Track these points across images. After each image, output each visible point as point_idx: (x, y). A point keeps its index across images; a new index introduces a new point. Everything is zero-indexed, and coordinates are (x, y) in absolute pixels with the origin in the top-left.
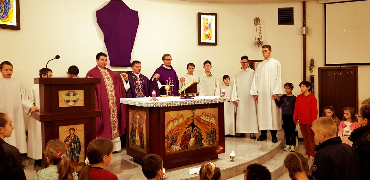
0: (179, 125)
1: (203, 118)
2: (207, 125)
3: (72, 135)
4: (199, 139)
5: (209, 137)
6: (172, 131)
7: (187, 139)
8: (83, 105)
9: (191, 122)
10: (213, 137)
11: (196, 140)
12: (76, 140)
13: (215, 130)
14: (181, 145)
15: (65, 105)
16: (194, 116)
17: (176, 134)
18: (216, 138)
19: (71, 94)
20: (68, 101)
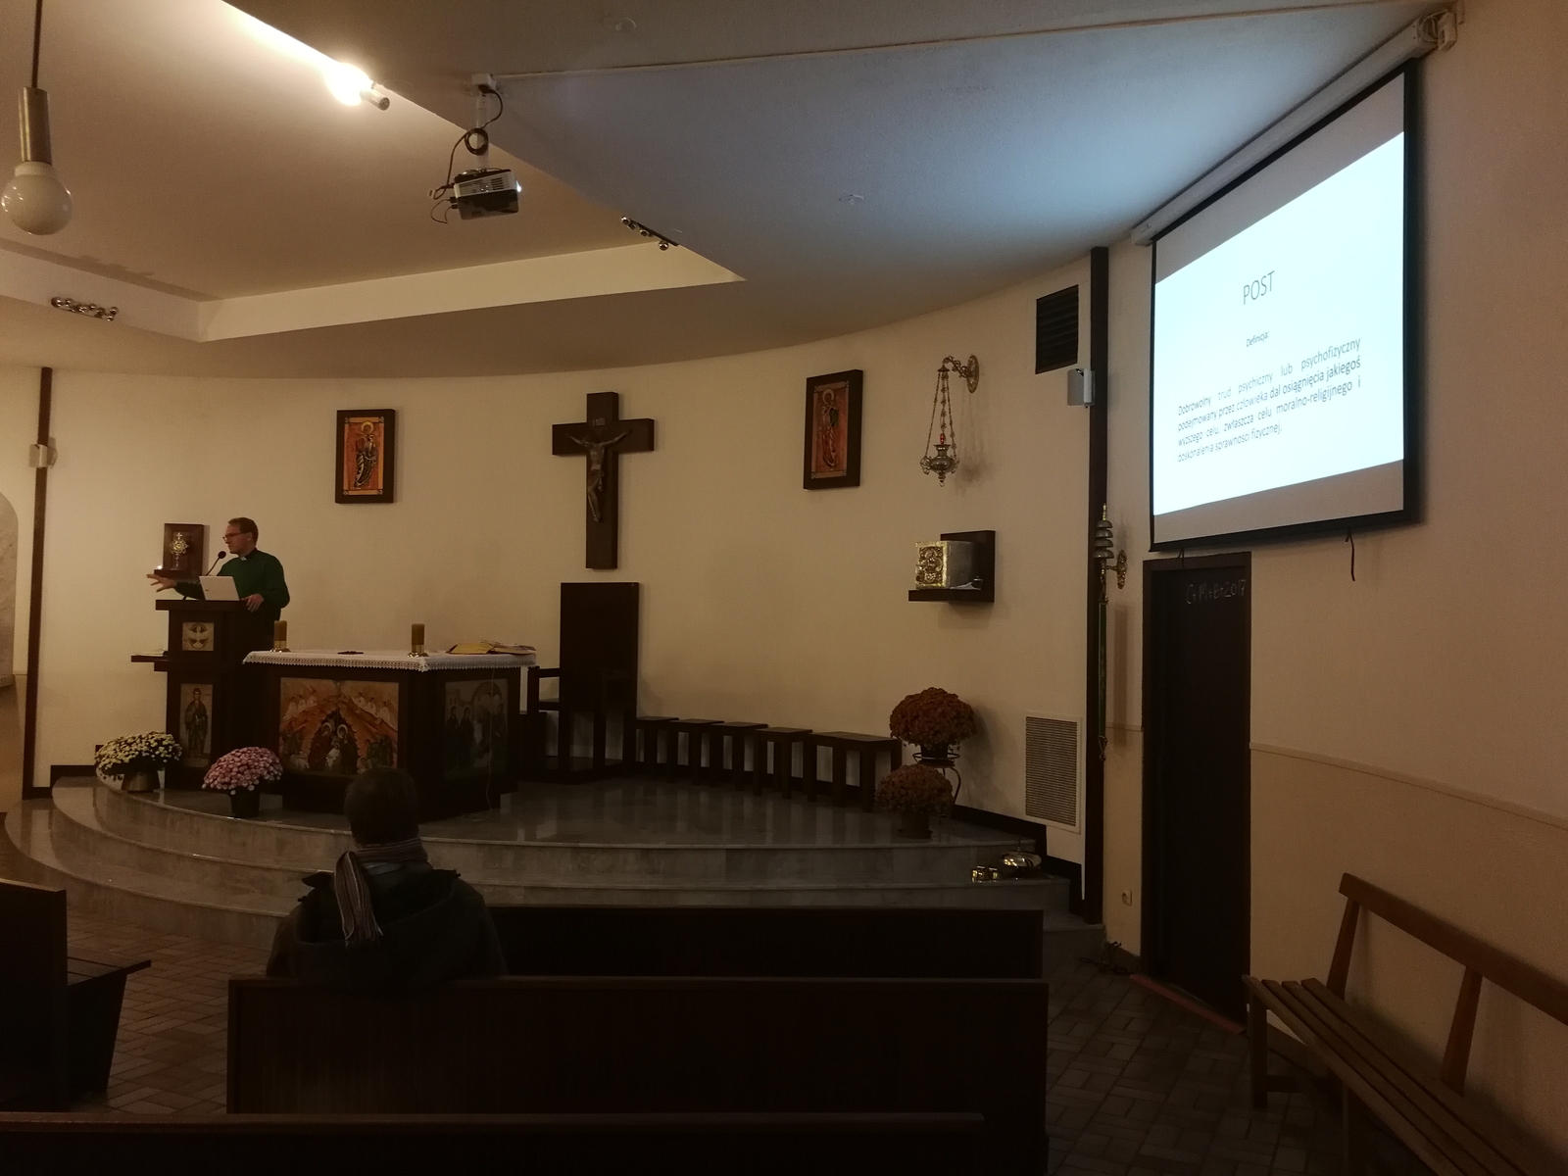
0: (308, 712)
3: (197, 702)
4: (349, 755)
5: (374, 756)
6: (293, 723)
7: (322, 746)
8: (212, 649)
10: (384, 757)
13: (391, 741)
14: (310, 759)
15: (191, 649)
17: (301, 730)
18: (392, 762)
19: (199, 629)
20: (194, 641)
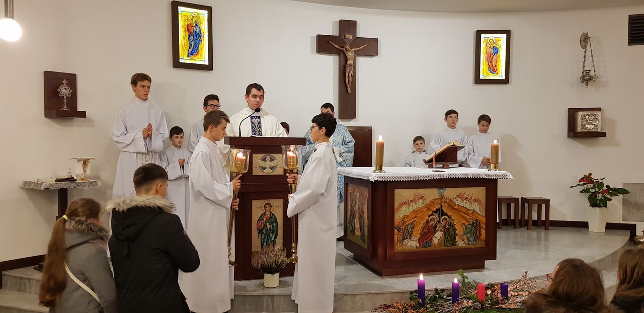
0: (418, 210)
1: (458, 202)
2: (465, 213)
4: (450, 234)
5: (468, 233)
6: (406, 219)
7: (429, 232)
8: (282, 174)
9: (438, 207)
10: (476, 233)
11: (445, 235)
12: (273, 219)
13: (480, 222)
14: (420, 241)
16: (442, 198)
17: (412, 223)
18: (480, 235)
19: (268, 158)
20: (264, 168)
